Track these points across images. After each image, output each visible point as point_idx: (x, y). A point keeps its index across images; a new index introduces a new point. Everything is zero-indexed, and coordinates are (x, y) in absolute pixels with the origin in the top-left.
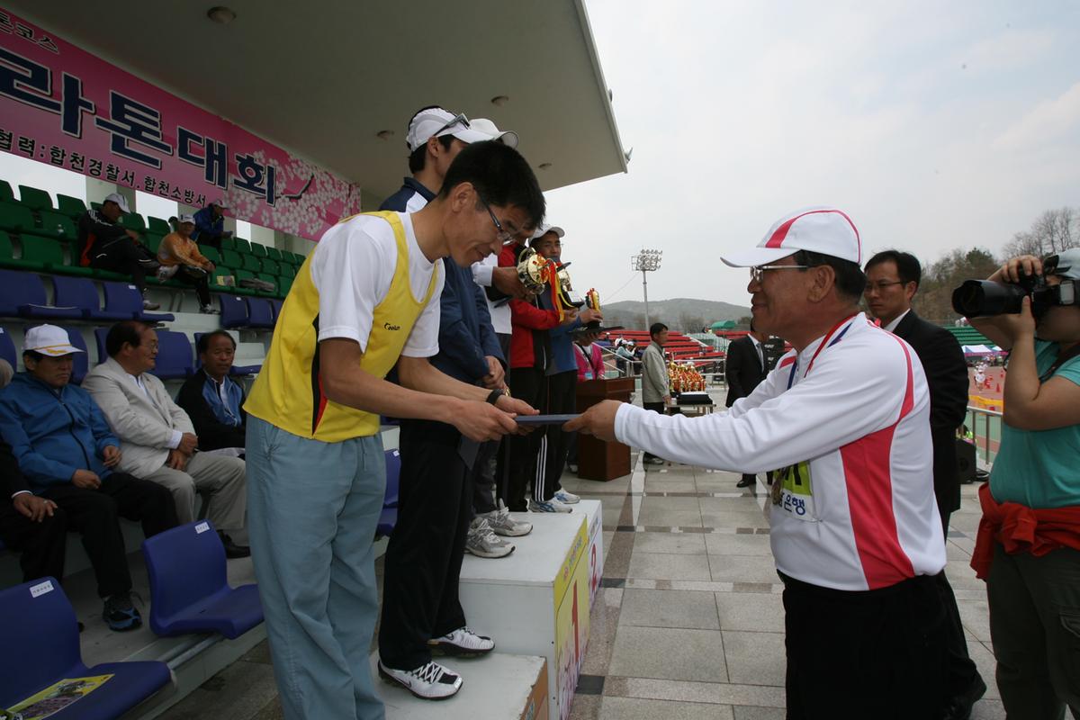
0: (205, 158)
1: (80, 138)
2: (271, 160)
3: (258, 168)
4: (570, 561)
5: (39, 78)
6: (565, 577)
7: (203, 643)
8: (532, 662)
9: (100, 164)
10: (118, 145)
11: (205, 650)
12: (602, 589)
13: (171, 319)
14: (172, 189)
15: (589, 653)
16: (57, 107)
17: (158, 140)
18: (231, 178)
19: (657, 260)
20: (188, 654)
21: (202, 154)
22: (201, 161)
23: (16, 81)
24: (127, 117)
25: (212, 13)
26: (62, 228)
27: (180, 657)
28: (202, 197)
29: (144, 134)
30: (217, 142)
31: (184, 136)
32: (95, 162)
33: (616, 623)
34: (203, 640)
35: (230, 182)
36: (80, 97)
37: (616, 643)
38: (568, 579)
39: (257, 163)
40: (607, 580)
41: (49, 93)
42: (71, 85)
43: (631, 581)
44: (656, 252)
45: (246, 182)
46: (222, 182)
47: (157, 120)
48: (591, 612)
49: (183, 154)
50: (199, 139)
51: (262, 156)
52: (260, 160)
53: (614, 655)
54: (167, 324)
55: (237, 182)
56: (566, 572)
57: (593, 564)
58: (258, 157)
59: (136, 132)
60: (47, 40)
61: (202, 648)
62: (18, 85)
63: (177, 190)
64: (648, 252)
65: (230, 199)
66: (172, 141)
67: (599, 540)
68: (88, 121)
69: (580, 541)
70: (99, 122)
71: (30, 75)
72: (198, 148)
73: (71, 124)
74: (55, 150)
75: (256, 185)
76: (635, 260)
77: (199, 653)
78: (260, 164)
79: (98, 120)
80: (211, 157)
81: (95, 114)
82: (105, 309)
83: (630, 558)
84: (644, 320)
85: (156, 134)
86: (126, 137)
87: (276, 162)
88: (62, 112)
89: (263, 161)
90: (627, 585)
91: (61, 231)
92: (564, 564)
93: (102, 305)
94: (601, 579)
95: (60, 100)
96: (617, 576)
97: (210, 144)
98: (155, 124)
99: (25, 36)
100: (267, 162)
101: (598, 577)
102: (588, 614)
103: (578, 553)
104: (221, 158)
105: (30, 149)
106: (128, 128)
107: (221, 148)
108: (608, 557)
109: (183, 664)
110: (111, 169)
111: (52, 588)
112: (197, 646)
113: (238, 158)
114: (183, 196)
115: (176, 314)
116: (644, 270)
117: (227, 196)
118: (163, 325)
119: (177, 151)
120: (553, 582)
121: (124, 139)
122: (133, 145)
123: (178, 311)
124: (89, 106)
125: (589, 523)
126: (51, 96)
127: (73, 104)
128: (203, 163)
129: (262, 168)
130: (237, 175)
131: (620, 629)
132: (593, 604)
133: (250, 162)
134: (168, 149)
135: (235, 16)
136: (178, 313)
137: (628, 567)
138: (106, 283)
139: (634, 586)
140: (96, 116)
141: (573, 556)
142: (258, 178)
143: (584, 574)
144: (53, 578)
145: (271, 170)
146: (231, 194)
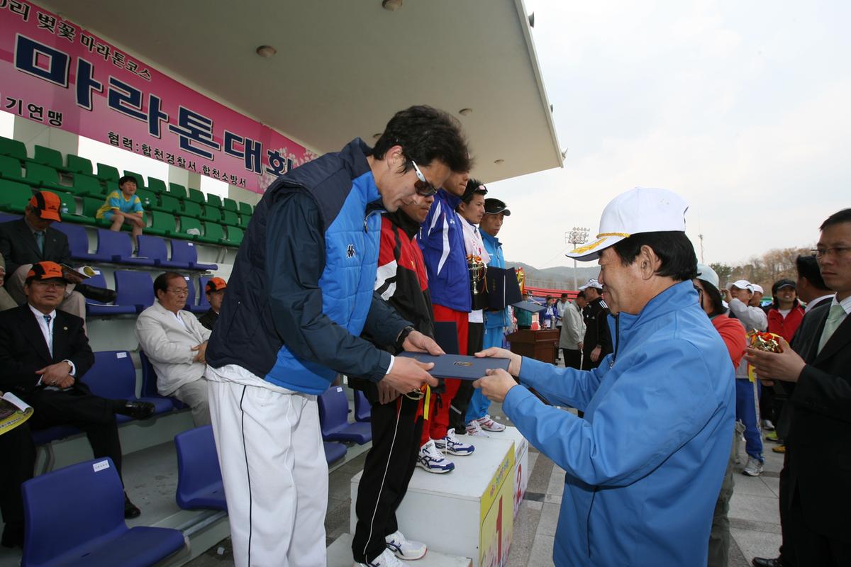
0: (244, 153)
1: (160, 138)
2: (290, 155)
3: (281, 160)
4: (497, 479)
5: (135, 98)
6: (492, 493)
7: (212, 517)
8: (460, 561)
9: (173, 156)
10: (184, 143)
11: (213, 523)
12: (525, 501)
13: (215, 268)
14: (221, 175)
15: (510, 555)
16: (145, 117)
17: (210, 140)
18: (264, 167)
19: (585, 235)
20: (200, 525)
21: (242, 150)
22: (242, 155)
23: (121, 100)
24: (189, 124)
25: (260, 50)
26: (148, 200)
27: (194, 527)
28: (243, 180)
29: (200, 136)
30: (254, 142)
31: (229, 137)
32: (170, 155)
33: (535, 531)
34: (212, 515)
35: (264, 169)
36: (159, 111)
37: (533, 548)
38: (495, 494)
39: (281, 156)
40: (531, 494)
41: (140, 108)
42: (154, 102)
43: (549, 497)
44: (585, 229)
45: (274, 170)
46: (258, 169)
47: (210, 126)
48: (514, 520)
49: (228, 149)
50: (240, 140)
51: (284, 152)
52: (283, 154)
53: (532, 558)
54: (213, 272)
55: (268, 170)
56: (493, 489)
57: (519, 480)
58: (283, 152)
59: (195, 134)
60: (146, 71)
61: (211, 521)
62: (122, 103)
63: (225, 175)
64: (578, 229)
65: (264, 182)
66: (220, 141)
67: (525, 461)
68: (164, 126)
69: (507, 462)
70: (171, 128)
71: (129, 96)
72: (240, 146)
73: (154, 129)
74: (144, 147)
75: (280, 172)
76: (568, 235)
77: (208, 525)
78: (283, 157)
79: (170, 126)
80: (249, 152)
81: (168, 122)
82: (171, 259)
83: (550, 477)
84: (574, 282)
85: (209, 136)
86: (189, 138)
87: (294, 156)
88: (148, 121)
89: (285, 155)
90: (546, 499)
91: (148, 203)
92: (492, 481)
93: (169, 256)
94: (525, 493)
95: (147, 113)
96: (538, 491)
97: (249, 143)
98: (208, 129)
99: (131, 69)
100: (288, 156)
101: (523, 491)
102: (512, 522)
103: (505, 474)
104: (257, 153)
105: (130, 146)
106: (190, 132)
107: (258, 145)
108: (532, 475)
109: (196, 532)
110: (180, 160)
111: (108, 466)
112: (208, 520)
113: (269, 153)
114: (229, 179)
115: (219, 265)
116: (575, 243)
117: (262, 180)
118: (210, 273)
119: (223, 148)
120: (480, 498)
121: (187, 139)
122: (194, 143)
123: (222, 263)
124: (164, 116)
125: (516, 448)
126: (141, 110)
127: (155, 115)
128: (243, 156)
129: (284, 160)
130: (268, 165)
131: (537, 537)
132: (517, 514)
133: (276, 156)
134: (217, 146)
135: (275, 52)
136: (222, 265)
137: (548, 485)
138: (173, 240)
139: (551, 501)
140: (169, 124)
141: (501, 474)
142: (281, 167)
143: (508, 490)
144: (110, 459)
145: (290, 162)
146: (265, 178)
